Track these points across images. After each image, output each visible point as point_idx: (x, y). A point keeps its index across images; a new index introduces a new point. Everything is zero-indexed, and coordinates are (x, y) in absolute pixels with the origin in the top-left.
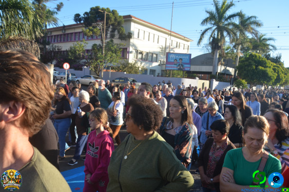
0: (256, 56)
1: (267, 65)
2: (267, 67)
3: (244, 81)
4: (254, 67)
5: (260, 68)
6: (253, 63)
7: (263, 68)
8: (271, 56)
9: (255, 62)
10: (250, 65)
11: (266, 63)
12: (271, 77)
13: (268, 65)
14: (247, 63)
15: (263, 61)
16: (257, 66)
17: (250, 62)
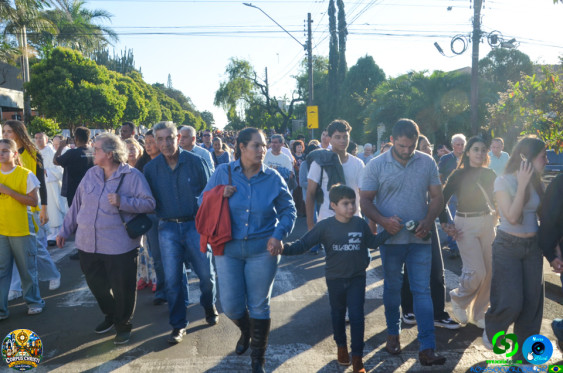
0: (69, 56)
1: (99, 77)
2: (101, 82)
3: (50, 123)
4: (70, 83)
5: (86, 84)
6: (65, 72)
7: (92, 86)
8: (111, 56)
9: (70, 69)
10: (60, 78)
11: (96, 73)
12: (113, 105)
13: (101, 77)
14: (49, 74)
15: (88, 67)
16: (76, 81)
17: (57, 72)
